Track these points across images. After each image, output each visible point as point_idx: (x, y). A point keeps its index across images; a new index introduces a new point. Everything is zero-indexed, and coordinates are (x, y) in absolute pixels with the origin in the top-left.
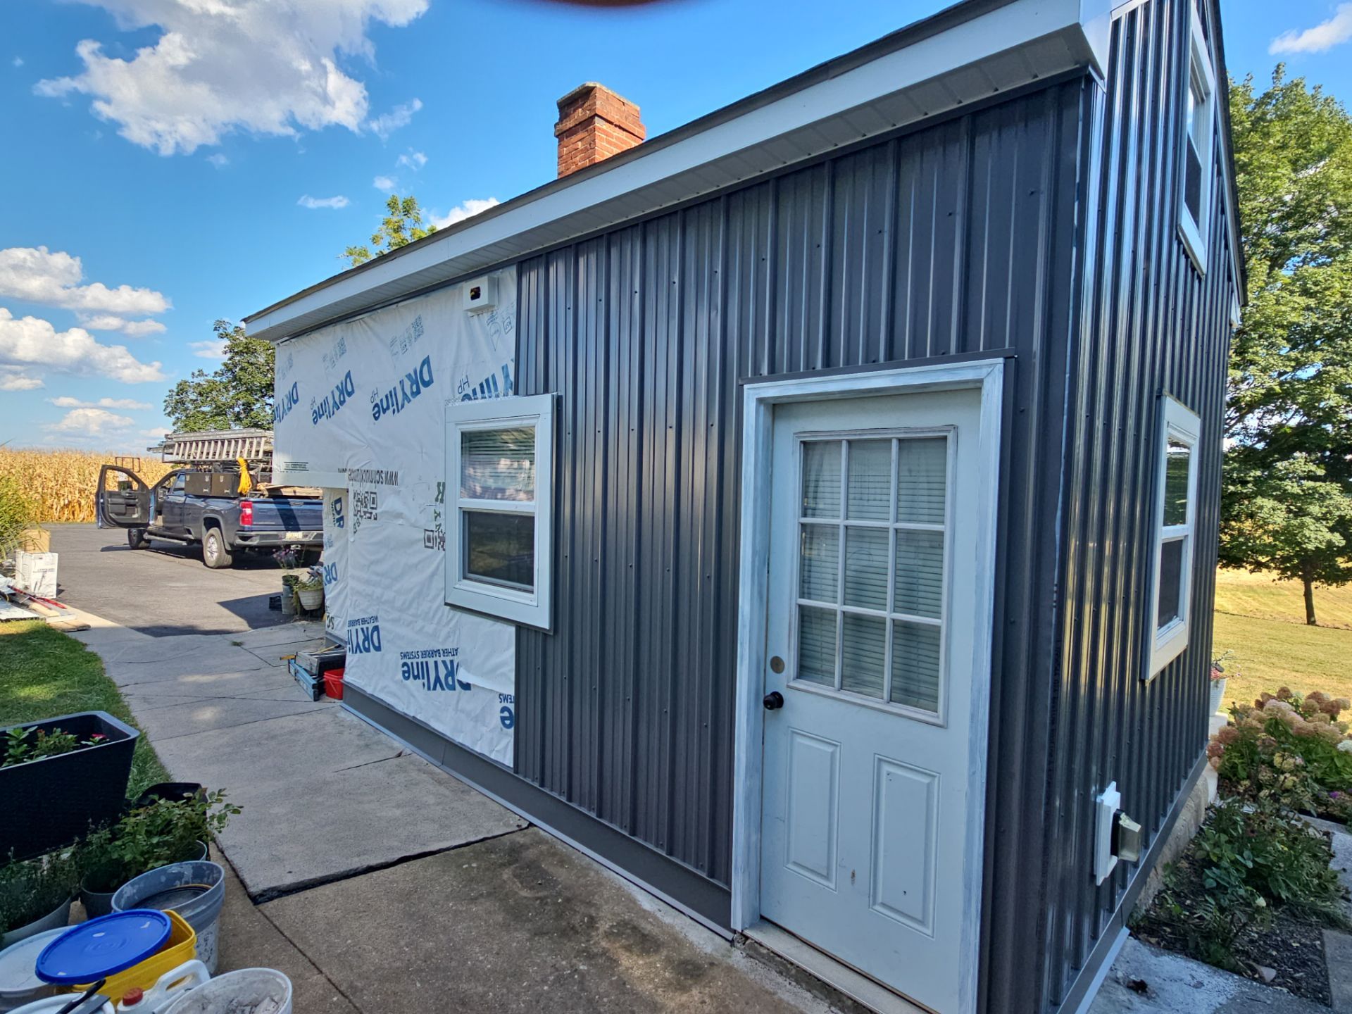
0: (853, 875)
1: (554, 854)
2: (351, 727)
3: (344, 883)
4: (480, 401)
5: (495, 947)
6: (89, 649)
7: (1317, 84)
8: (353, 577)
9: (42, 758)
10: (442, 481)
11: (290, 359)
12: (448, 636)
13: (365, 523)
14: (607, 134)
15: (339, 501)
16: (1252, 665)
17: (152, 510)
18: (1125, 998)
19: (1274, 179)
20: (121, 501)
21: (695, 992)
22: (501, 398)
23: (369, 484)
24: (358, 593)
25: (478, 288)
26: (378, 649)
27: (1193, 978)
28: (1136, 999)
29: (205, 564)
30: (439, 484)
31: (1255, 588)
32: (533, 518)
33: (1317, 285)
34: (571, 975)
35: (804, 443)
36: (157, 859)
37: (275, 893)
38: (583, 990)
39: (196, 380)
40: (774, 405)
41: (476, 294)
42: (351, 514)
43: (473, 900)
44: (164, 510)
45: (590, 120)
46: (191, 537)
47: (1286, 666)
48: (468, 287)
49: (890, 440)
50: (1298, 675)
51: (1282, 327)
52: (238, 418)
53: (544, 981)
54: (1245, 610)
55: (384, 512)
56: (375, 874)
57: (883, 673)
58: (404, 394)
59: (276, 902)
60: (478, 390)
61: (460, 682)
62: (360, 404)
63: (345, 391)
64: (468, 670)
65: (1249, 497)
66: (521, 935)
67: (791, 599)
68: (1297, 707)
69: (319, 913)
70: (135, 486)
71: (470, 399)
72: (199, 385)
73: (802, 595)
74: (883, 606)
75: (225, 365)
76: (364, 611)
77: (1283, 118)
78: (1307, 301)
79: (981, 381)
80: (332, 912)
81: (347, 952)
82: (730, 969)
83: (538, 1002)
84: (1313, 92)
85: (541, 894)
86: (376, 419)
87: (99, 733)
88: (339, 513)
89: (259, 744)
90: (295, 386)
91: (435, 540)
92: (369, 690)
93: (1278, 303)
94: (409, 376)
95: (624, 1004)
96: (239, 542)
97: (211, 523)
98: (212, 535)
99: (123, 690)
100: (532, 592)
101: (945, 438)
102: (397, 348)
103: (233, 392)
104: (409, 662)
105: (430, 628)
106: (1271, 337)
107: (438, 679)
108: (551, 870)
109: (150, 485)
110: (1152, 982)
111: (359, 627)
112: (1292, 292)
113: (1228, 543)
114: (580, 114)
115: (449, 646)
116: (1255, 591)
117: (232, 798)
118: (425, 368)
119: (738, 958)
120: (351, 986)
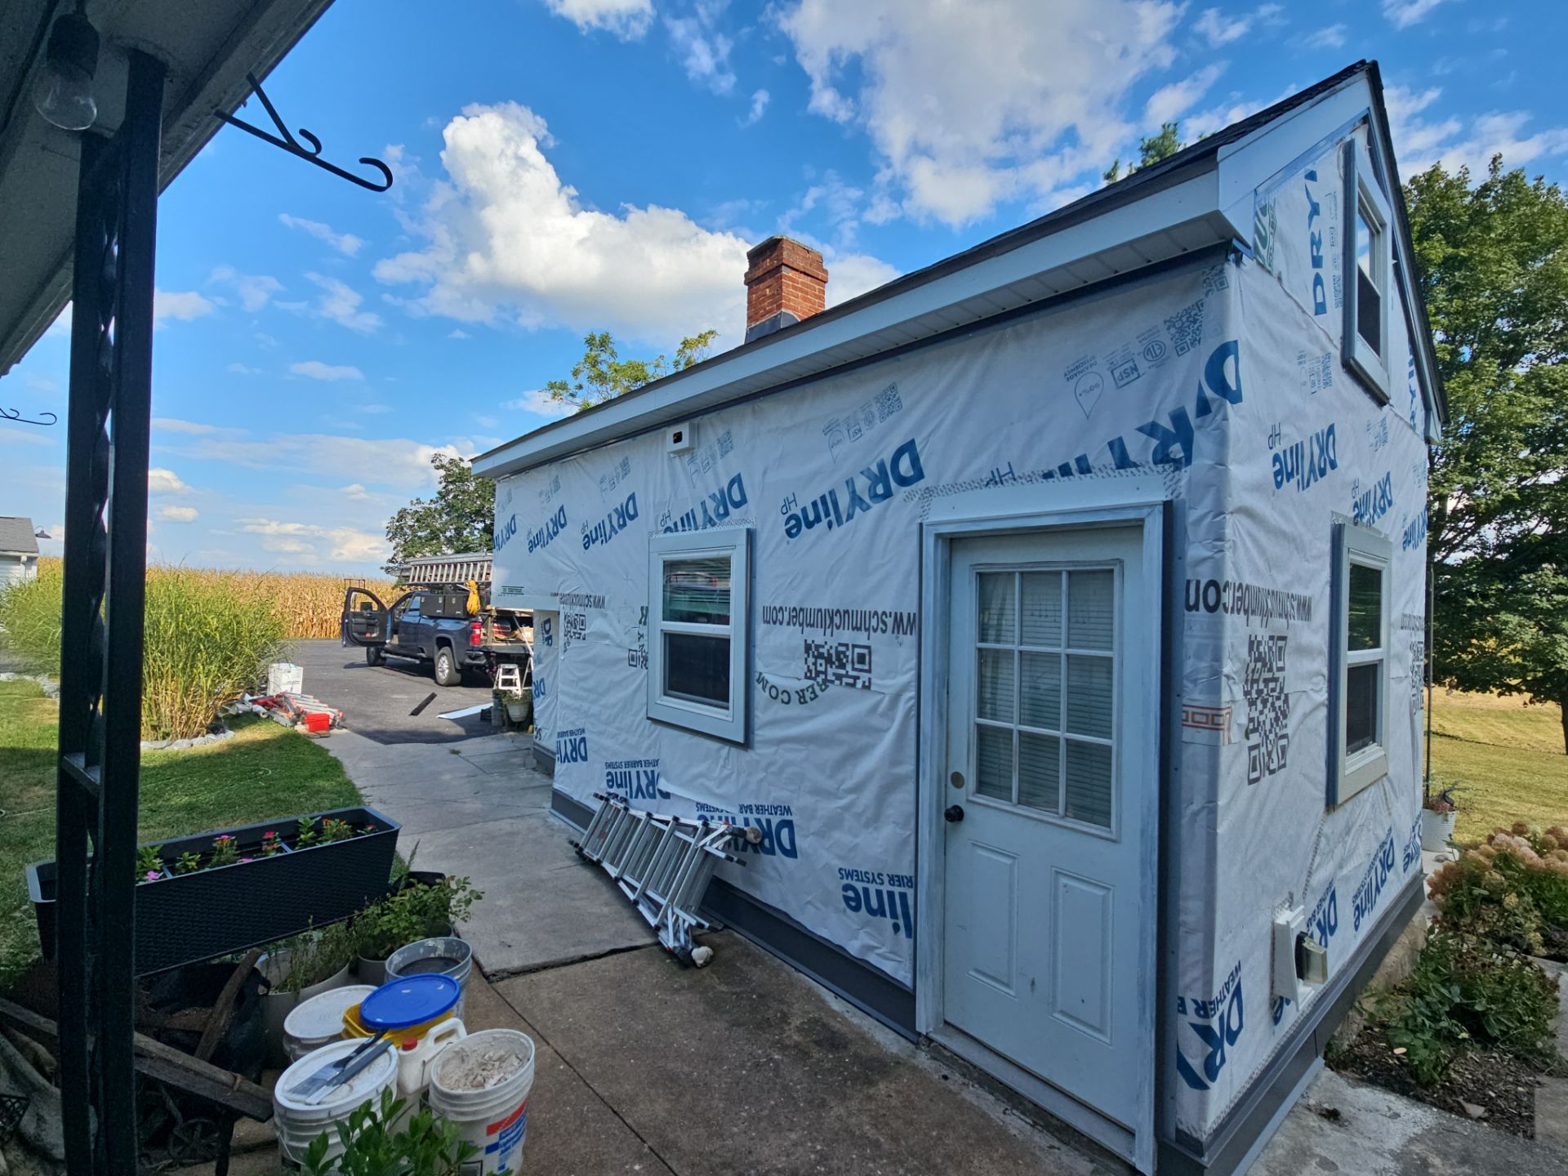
0: (1033, 983)
1: (748, 955)
2: (560, 830)
3: (564, 970)
4: (680, 534)
5: (698, 1033)
6: (331, 754)
7: (1540, 174)
8: (564, 693)
9: (329, 843)
10: (645, 605)
11: (509, 494)
12: (649, 749)
13: (574, 643)
14: (793, 280)
15: (548, 621)
16: (1495, 799)
17: (389, 628)
18: (1316, 1124)
19: (1499, 273)
20: (363, 620)
21: (882, 1086)
22: (700, 531)
23: (578, 608)
24: (568, 707)
25: (680, 433)
26: (585, 759)
27: (1390, 1109)
28: (1326, 1126)
29: (437, 682)
30: (642, 608)
31: (1510, 713)
32: (729, 640)
33: (1554, 384)
34: (767, 1064)
35: (980, 575)
36: (416, 935)
37: (505, 974)
38: (777, 1076)
39: (414, 508)
40: (951, 539)
41: (678, 438)
42: (562, 634)
43: (677, 991)
44: (400, 630)
45: (778, 269)
46: (423, 655)
47: (1533, 799)
48: (671, 432)
49: (1059, 573)
50: (1547, 809)
51: (1519, 429)
52: (449, 541)
53: (743, 1067)
54: (1497, 737)
55: (592, 633)
56: (589, 963)
57: (1057, 789)
58: (612, 526)
59: (506, 982)
60: (679, 524)
61: (660, 792)
62: (572, 534)
63: (559, 523)
64: (668, 780)
65: (1493, 611)
66: (721, 1025)
67: (969, 719)
68: (1534, 842)
69: (544, 994)
70: (375, 607)
71: (671, 531)
72: (417, 512)
73: (981, 714)
74: (1057, 727)
75: (439, 493)
76: (573, 723)
77: (1505, 211)
78: (1543, 401)
79: (1142, 520)
80: (554, 994)
81: (569, 1029)
82: (915, 1069)
83: (737, 1084)
84: (1535, 182)
85: (738, 990)
86: (586, 548)
87: (369, 825)
88: (548, 632)
89: (481, 844)
90: (513, 518)
91: (639, 659)
92: (576, 797)
93: (1510, 403)
94: (616, 510)
95: (816, 1091)
96: (468, 661)
97: (443, 642)
98: (443, 654)
99: (363, 792)
100: (727, 708)
101: (1112, 571)
102: (606, 485)
103: (445, 518)
104: (613, 771)
105: (633, 740)
106: (1505, 440)
107: (639, 788)
108: (745, 968)
109: (388, 607)
110: (1345, 1111)
111: (567, 738)
112: (1527, 392)
113: (1469, 662)
114: (768, 263)
115: (651, 757)
116: (1510, 717)
117: (476, 885)
118: (631, 503)
119: (923, 1059)
120: (574, 1058)
